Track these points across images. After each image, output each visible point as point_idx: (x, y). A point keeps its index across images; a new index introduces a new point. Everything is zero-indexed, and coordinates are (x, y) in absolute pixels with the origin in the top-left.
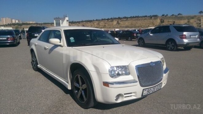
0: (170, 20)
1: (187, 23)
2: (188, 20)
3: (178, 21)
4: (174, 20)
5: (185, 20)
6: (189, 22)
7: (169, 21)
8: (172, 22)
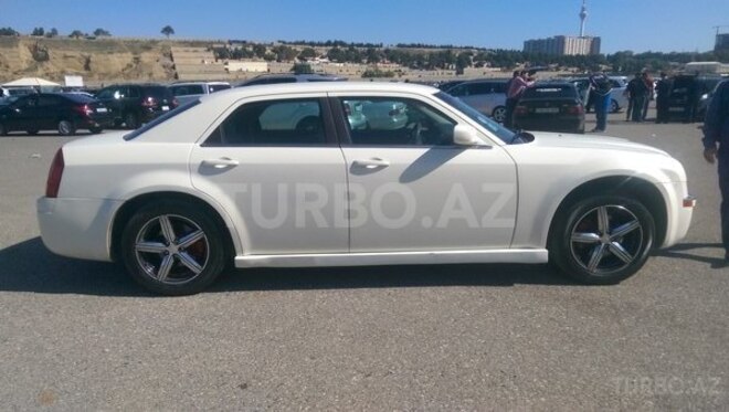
0: (69, 53)
1: (134, 65)
2: (135, 53)
3: (102, 57)
4: (86, 54)
5: (124, 55)
6: (137, 60)
7: (66, 57)
8: (79, 60)
